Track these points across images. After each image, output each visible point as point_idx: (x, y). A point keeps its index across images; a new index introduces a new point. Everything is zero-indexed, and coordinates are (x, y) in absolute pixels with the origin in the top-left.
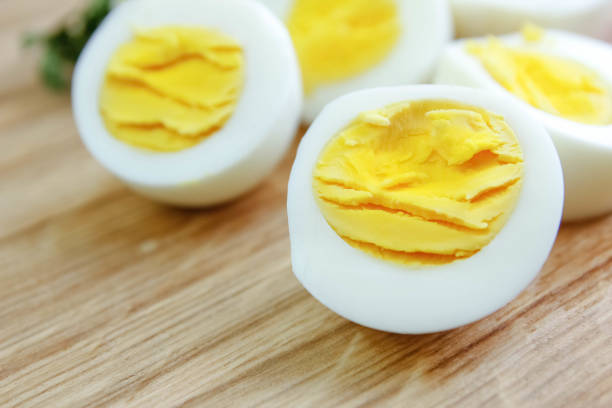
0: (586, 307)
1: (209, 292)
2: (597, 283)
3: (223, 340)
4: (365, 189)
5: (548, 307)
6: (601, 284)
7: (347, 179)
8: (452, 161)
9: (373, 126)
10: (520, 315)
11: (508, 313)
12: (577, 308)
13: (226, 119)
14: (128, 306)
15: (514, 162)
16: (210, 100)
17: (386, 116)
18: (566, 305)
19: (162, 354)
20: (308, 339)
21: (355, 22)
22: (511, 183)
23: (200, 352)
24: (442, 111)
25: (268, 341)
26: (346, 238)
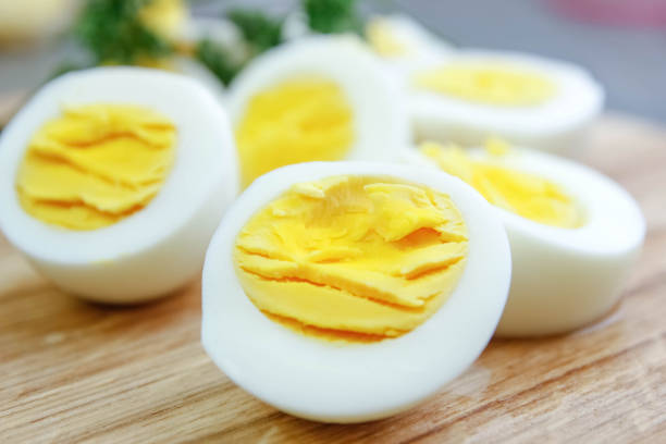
0: (536, 415)
1: (112, 382)
2: (552, 393)
3: (120, 426)
4: (289, 260)
5: (493, 413)
6: (555, 395)
7: (270, 248)
8: (389, 236)
9: (307, 198)
10: (460, 419)
11: (448, 416)
12: (526, 415)
13: (150, 198)
14: (19, 389)
15: (459, 240)
16: (135, 177)
17: (321, 188)
18: (513, 412)
19: (49, 435)
20: (216, 430)
21: (308, 127)
22: (453, 262)
23: (92, 436)
24: (381, 185)
25: (170, 430)
26: (265, 312)
